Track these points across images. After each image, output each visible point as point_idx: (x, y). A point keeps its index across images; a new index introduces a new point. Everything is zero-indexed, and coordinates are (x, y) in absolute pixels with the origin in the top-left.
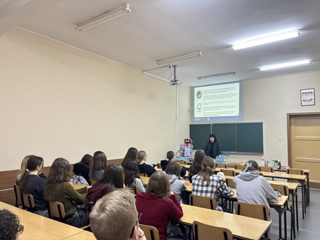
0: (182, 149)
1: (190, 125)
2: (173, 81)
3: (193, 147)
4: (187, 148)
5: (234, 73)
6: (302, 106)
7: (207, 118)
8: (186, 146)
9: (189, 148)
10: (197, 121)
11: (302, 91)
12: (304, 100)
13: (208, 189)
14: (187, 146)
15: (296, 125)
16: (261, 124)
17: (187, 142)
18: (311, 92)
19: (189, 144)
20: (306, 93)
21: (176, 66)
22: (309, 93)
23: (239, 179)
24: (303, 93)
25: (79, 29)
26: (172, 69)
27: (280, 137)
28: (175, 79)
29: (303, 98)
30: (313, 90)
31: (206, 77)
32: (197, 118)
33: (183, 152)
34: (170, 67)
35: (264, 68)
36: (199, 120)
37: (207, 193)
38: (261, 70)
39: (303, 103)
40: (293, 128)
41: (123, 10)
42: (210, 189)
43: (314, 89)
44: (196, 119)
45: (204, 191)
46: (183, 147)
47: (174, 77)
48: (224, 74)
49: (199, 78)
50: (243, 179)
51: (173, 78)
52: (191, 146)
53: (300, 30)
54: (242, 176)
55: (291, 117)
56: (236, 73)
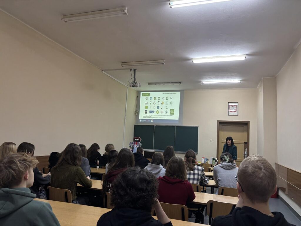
0: (131, 147)
1: (135, 125)
2: (133, 83)
3: (141, 145)
4: (136, 146)
5: (180, 83)
6: (228, 115)
7: (151, 120)
8: (135, 144)
9: (138, 146)
10: (142, 122)
11: (230, 104)
12: (230, 112)
13: (195, 177)
14: (137, 144)
15: (222, 131)
16: (196, 128)
17: (137, 140)
18: (236, 105)
19: (138, 142)
20: (232, 105)
21: (136, 70)
22: (234, 105)
23: (221, 168)
24: (230, 105)
25: (65, 20)
26: (133, 71)
27: (211, 140)
28: (134, 81)
29: (230, 110)
30: (237, 104)
31: (156, 83)
32: (142, 119)
33: (132, 149)
34: (131, 70)
35: (206, 81)
36: (143, 121)
37: (194, 180)
38: (203, 83)
39: (230, 113)
40: (221, 132)
41: (122, 12)
42: (196, 177)
43: (238, 102)
44: (141, 121)
45: (191, 179)
46: (133, 145)
47: (134, 79)
48: (172, 83)
49: (149, 84)
50: (224, 168)
51: (132, 81)
52: (140, 144)
53: (246, 55)
54: (224, 166)
55: (221, 123)
56: (182, 83)
